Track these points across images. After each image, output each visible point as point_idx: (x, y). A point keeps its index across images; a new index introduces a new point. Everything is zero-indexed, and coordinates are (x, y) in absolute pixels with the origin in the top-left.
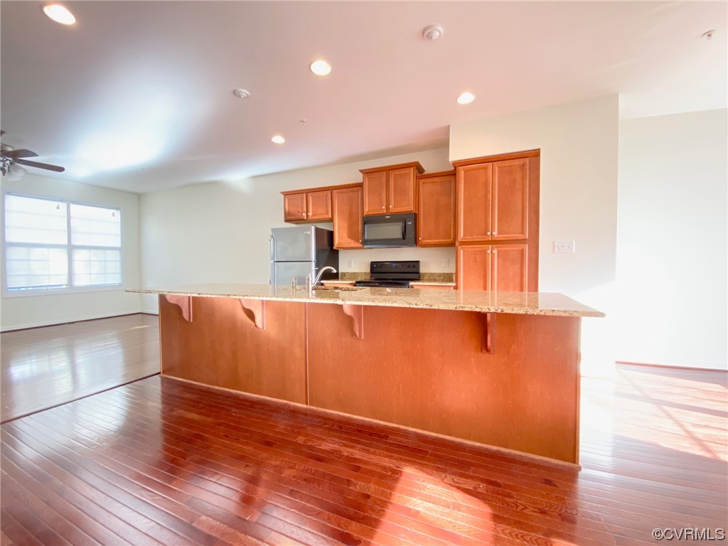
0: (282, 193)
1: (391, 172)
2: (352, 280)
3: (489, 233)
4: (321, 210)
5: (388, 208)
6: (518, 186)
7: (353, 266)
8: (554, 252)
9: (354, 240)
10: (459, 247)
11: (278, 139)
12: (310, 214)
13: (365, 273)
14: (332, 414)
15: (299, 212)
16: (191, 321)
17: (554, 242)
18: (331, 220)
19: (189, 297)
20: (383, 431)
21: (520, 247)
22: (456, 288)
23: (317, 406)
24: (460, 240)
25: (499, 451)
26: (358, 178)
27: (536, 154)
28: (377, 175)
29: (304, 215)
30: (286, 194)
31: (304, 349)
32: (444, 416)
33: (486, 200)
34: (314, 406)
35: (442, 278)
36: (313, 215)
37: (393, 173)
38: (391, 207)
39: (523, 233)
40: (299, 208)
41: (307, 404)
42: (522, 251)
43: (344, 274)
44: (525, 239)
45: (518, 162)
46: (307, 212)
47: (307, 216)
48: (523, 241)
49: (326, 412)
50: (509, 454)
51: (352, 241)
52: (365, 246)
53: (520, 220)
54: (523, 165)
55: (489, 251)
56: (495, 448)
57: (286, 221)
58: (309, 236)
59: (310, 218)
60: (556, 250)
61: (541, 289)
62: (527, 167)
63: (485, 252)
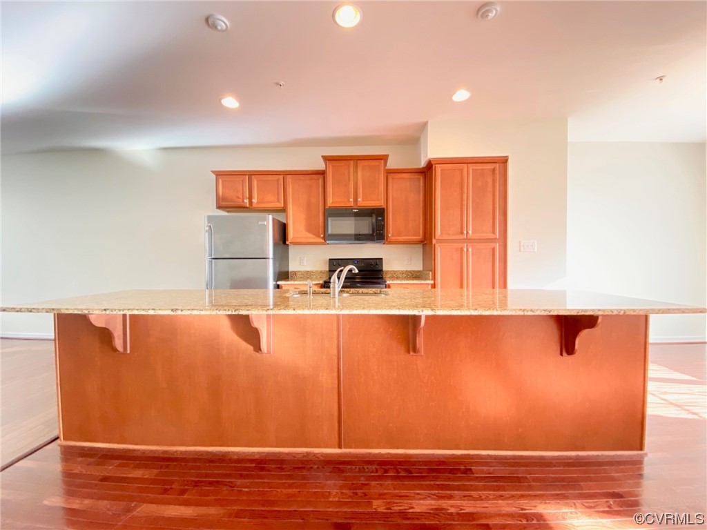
0: (213, 172)
1: (359, 162)
2: (319, 280)
3: (465, 232)
4: (270, 197)
5: (356, 201)
6: (490, 189)
7: (305, 263)
8: (520, 251)
9: (314, 234)
10: (437, 245)
11: (230, 102)
12: (255, 201)
13: (321, 272)
14: (379, 454)
15: (238, 197)
16: (128, 352)
17: (520, 242)
18: (284, 210)
19: (124, 316)
20: (460, 463)
21: (492, 245)
22: (434, 286)
23: (355, 448)
24: (437, 237)
25: (578, 456)
26: (321, 166)
27: (504, 161)
28: (343, 163)
29: (247, 201)
30: (219, 174)
31: (336, 374)
32: (520, 430)
33: (462, 200)
34: (351, 448)
35: (404, 275)
36: (258, 203)
37: (361, 164)
38: (359, 199)
39: (494, 232)
40: (239, 192)
41: (340, 447)
42: (494, 249)
43: (295, 273)
44: (495, 239)
45: (490, 166)
46: (250, 198)
47: (251, 202)
48: (494, 240)
49: (370, 454)
50: (588, 457)
51: (311, 236)
52: (327, 242)
53: (491, 221)
54: (494, 170)
55: (465, 250)
56: (573, 454)
57: (219, 207)
58: (265, 227)
59: (254, 205)
60: (522, 250)
61: (510, 286)
62: (497, 172)
63: (462, 250)
